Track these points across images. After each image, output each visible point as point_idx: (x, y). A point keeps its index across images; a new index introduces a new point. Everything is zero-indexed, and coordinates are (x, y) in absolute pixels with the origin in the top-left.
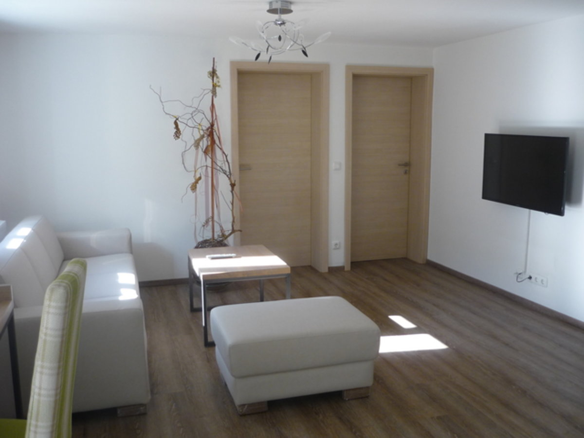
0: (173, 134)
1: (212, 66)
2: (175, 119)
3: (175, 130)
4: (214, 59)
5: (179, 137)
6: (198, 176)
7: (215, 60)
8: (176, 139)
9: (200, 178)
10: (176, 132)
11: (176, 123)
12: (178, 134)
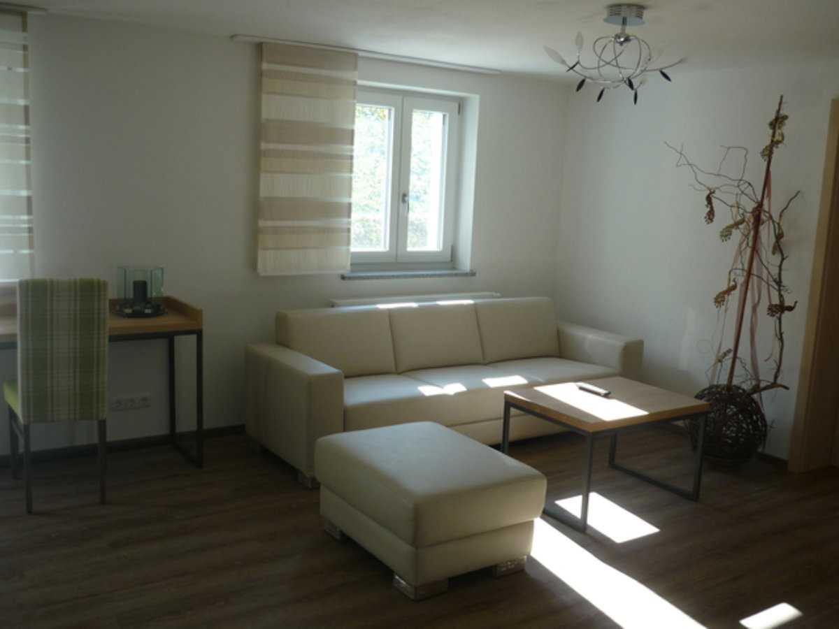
0: (705, 215)
1: (777, 108)
2: (708, 192)
3: (708, 209)
4: (782, 97)
5: (712, 221)
6: (732, 283)
7: (784, 100)
8: (708, 223)
9: (734, 288)
10: (710, 212)
11: (709, 199)
12: (711, 215)
